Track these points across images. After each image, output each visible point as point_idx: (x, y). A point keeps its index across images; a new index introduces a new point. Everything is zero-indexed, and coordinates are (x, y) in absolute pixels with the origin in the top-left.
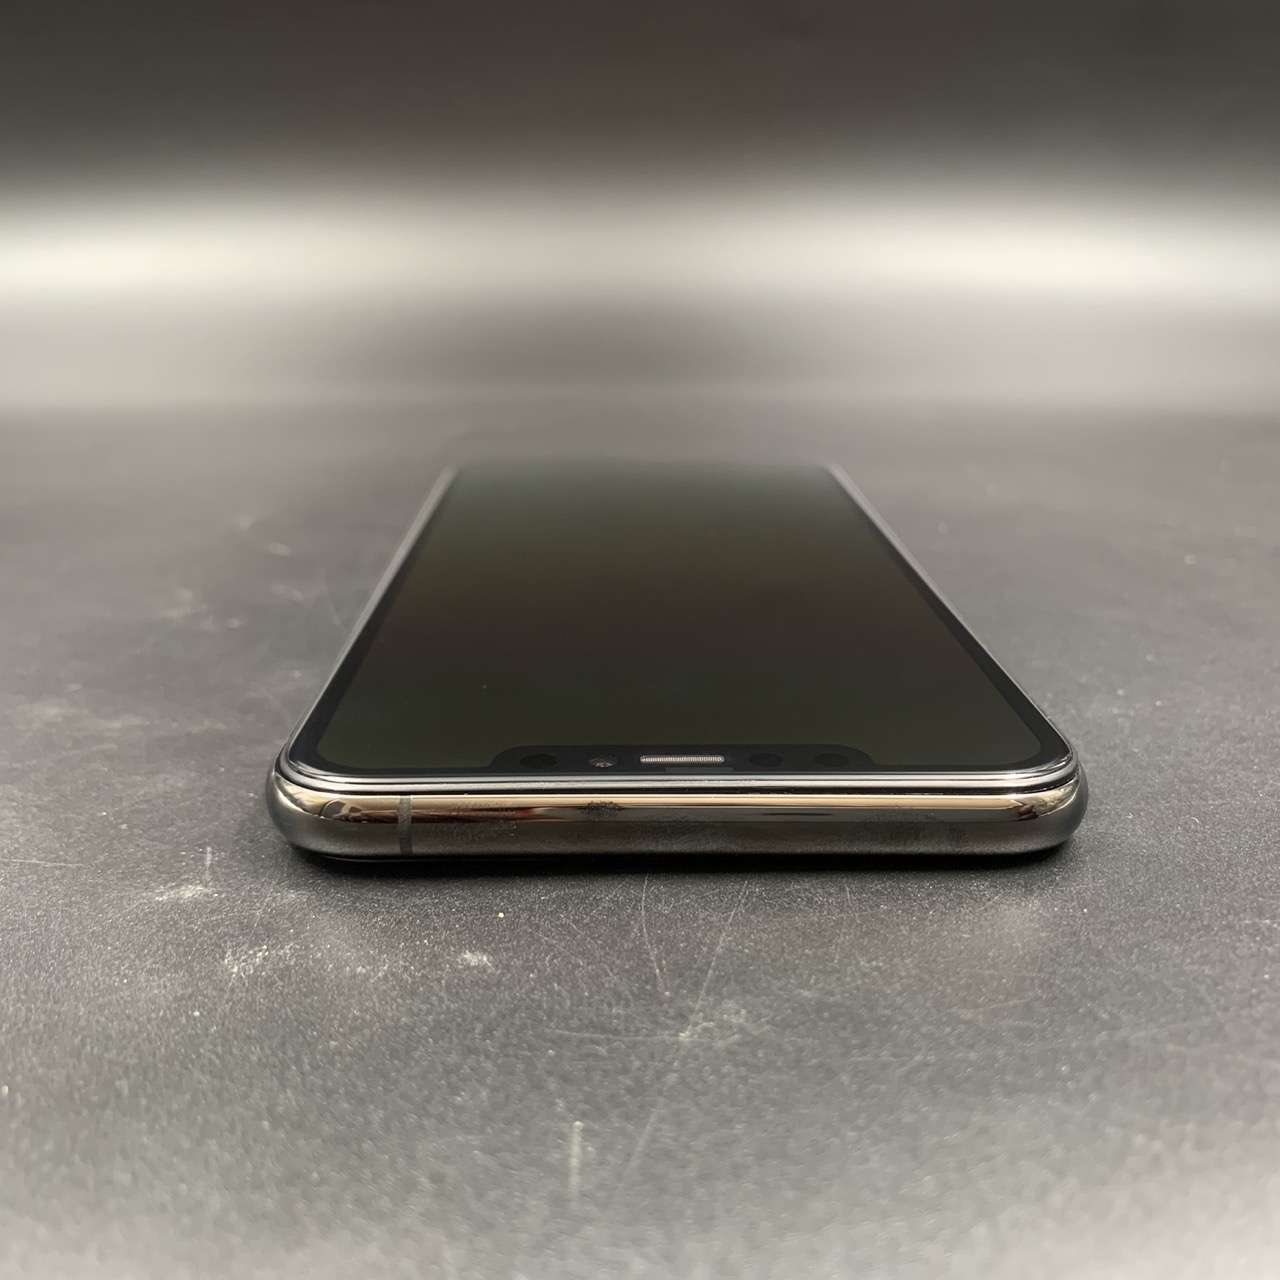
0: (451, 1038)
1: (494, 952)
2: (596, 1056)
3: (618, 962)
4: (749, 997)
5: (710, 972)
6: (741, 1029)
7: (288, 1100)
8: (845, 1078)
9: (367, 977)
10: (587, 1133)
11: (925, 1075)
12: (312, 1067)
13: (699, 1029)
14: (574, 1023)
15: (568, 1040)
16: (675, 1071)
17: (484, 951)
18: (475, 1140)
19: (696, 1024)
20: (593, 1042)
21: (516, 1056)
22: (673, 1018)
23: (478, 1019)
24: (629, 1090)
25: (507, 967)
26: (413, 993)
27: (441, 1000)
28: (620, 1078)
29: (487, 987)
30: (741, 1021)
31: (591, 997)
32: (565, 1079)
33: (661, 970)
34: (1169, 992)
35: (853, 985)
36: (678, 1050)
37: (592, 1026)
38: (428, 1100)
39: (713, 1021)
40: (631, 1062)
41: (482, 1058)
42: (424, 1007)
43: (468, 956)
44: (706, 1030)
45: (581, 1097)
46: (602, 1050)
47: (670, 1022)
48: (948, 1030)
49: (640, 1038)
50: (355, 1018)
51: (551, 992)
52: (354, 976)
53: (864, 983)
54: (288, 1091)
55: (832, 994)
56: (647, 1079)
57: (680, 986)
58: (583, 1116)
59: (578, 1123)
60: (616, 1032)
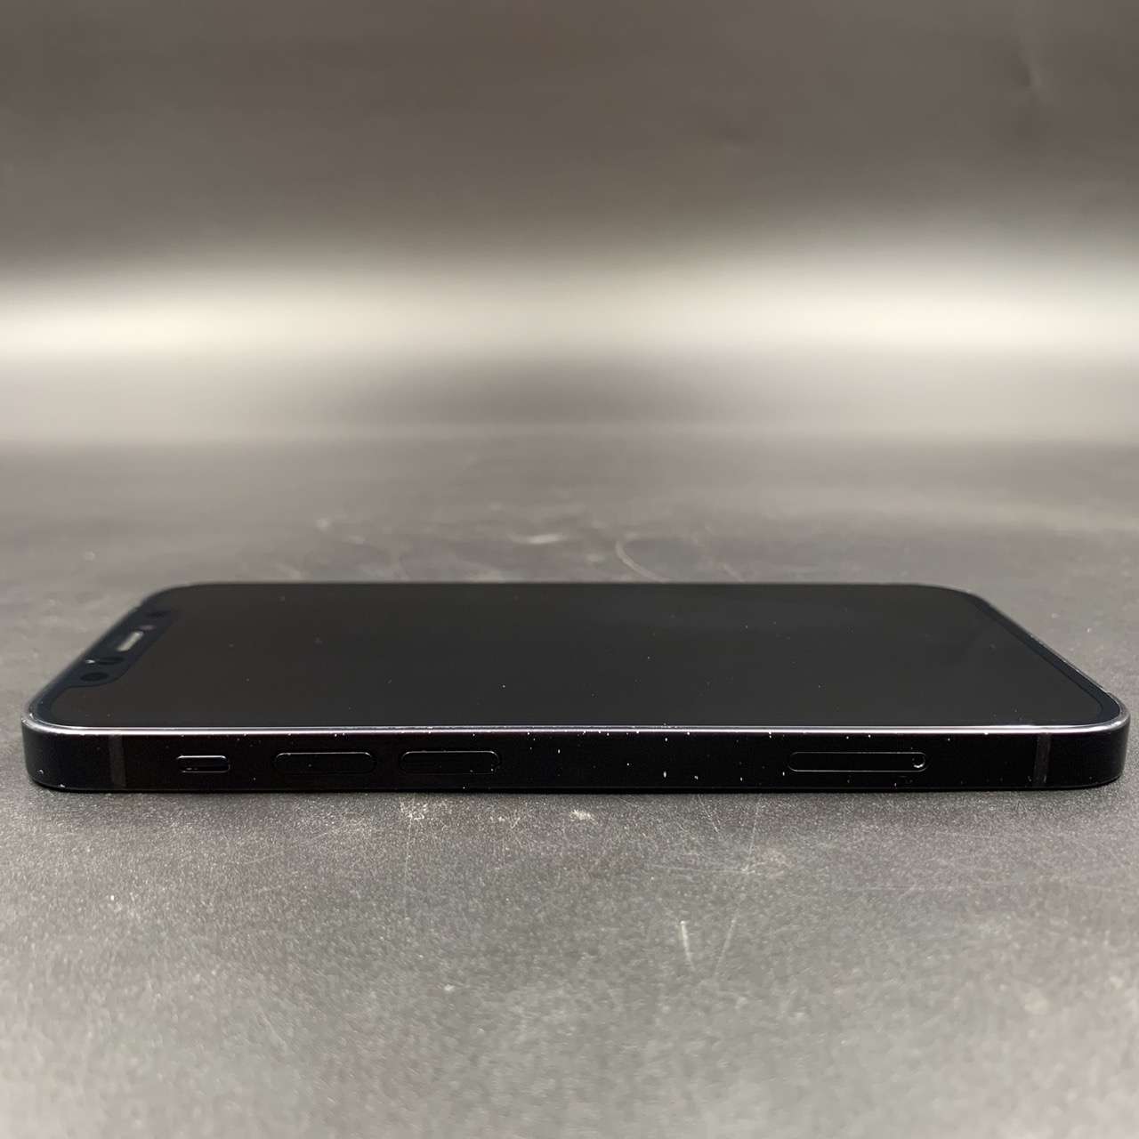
0: (579, 868)
1: (594, 811)
2: (685, 881)
3: (686, 821)
4: (785, 847)
5: (754, 829)
6: (784, 867)
7: (475, 904)
8: (862, 900)
9: (507, 824)
10: (690, 928)
11: (919, 899)
12: (487, 884)
13: (754, 865)
14: (664, 860)
15: (662, 871)
16: (744, 892)
17: (587, 811)
18: (614, 930)
19: (751, 863)
20: (681, 872)
21: (629, 880)
22: (733, 859)
23: (595, 855)
24: (712, 902)
25: (606, 822)
26: (544, 838)
27: (565, 843)
28: (705, 896)
29: (596, 835)
30: (783, 862)
31: (671, 843)
32: (667, 895)
33: (719, 828)
34: (1086, 851)
35: (859, 841)
36: (743, 879)
37: (676, 862)
38: (574, 906)
39: (762, 861)
40: (711, 886)
41: (605, 881)
42: (555, 846)
43: (576, 812)
44: (758, 866)
45: (680, 906)
46: (689, 878)
47: (735, 862)
48: (931, 872)
49: (714, 871)
50: (508, 853)
51: (642, 838)
52: (498, 823)
53: (866, 840)
54: (474, 899)
55: (846, 847)
56: (725, 896)
57: (734, 838)
58: (684, 917)
59: (683, 922)
60: (696, 867)
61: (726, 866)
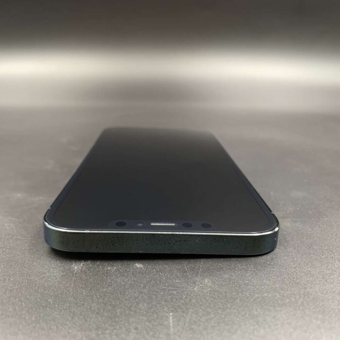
0: (135, 289)
1: (144, 264)
2: (173, 294)
3: (176, 266)
4: (211, 277)
6: (210, 287)
7: (94, 306)
8: (238, 301)
9: (111, 270)
12: (100, 296)
13: (199, 286)
14: (167, 285)
15: (165, 290)
16: (195, 299)
18: (145, 318)
20: (172, 290)
21: (153, 294)
22: (192, 283)
23: (141, 283)
25: (147, 268)
26: (124, 276)
27: (131, 278)
28: (181, 301)
29: (143, 274)
30: (210, 284)
31: (170, 277)
32: (166, 301)
33: (188, 269)
36: (195, 293)
37: (172, 285)
39: (202, 284)
40: (183, 296)
41: (144, 295)
42: (127, 279)
43: (137, 265)
45: (171, 306)
46: (175, 292)
49: (184, 289)
51: (159, 275)
53: (240, 273)
54: (94, 303)
55: (233, 276)
57: (193, 274)
58: (172, 311)
59: (171, 314)
60: (178, 287)
61: (189, 287)
